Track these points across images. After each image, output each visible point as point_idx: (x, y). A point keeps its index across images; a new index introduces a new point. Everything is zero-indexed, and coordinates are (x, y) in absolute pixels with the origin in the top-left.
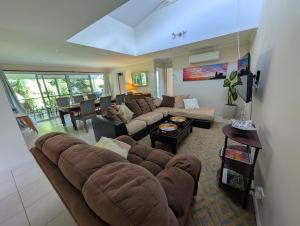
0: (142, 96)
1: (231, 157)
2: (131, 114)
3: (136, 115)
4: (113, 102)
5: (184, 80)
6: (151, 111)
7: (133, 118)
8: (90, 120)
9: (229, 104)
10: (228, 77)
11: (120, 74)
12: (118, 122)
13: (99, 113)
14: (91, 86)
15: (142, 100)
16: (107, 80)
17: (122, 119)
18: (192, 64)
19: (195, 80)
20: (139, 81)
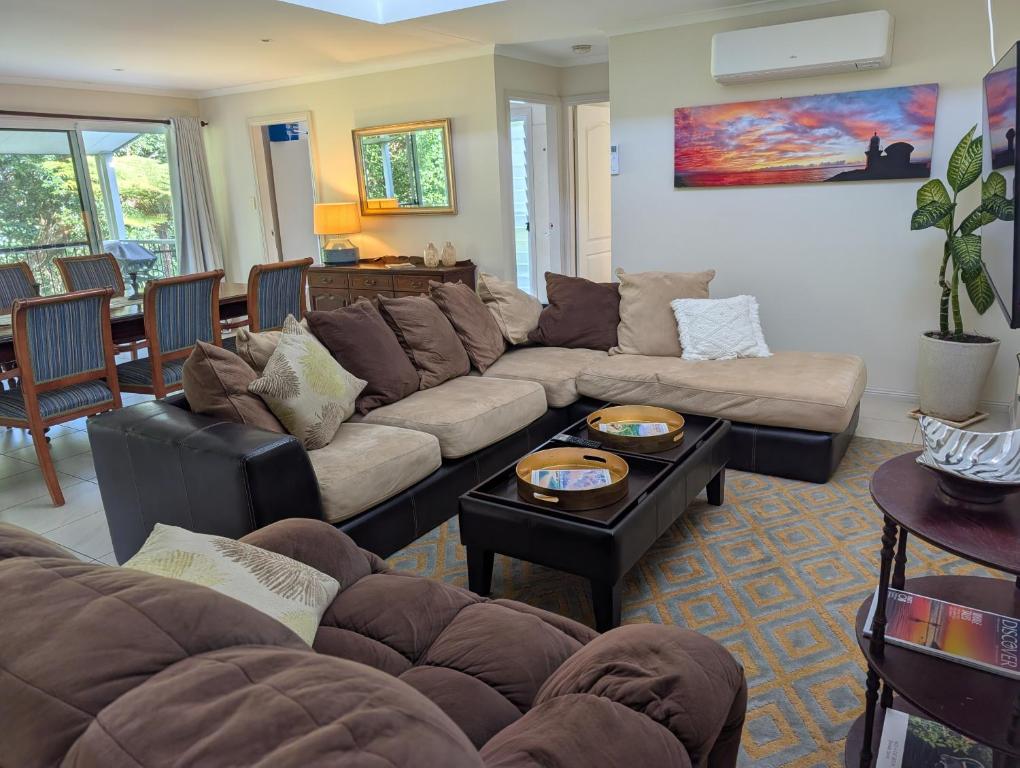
0: (417, 276)
1: (919, 640)
2: (346, 385)
3: (374, 398)
4: (233, 308)
5: (680, 182)
6: (474, 369)
7: (359, 413)
8: (80, 425)
9: (949, 332)
10: (940, 172)
11: (278, 133)
12: (264, 440)
13: (136, 378)
14: (83, 202)
15: (415, 305)
16: (189, 166)
17: (284, 421)
18: (727, 82)
19: (746, 180)
20: (404, 179)
